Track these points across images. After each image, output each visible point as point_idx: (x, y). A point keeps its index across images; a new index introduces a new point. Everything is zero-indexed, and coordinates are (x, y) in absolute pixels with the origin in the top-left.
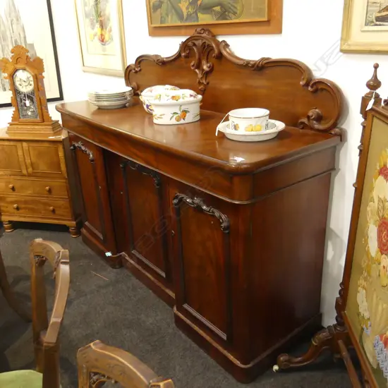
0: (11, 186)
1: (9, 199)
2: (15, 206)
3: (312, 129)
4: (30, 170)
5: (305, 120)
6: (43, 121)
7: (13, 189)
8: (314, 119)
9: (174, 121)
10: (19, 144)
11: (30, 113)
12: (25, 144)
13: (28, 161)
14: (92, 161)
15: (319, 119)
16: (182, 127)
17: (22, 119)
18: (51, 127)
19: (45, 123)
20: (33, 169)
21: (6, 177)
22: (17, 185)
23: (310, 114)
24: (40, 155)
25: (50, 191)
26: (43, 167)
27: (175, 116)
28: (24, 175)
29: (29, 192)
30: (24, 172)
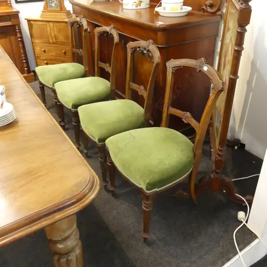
0: (43, 49)
1: (42, 58)
2: (46, 62)
3: (207, 12)
4: (54, 40)
5: (204, 7)
6: (62, 10)
7: (44, 51)
8: (208, 6)
9: (134, 7)
10: (48, 24)
11: (53, 5)
12: (51, 24)
13: (53, 34)
14: (89, 33)
15: (211, 6)
16: (139, 11)
17: (49, 8)
18: (66, 14)
19: (62, 11)
20: (56, 39)
21: (40, 44)
22: (47, 49)
23: (206, 3)
24: (60, 30)
25: (65, 53)
26: (61, 38)
27: (135, 4)
28: (51, 43)
29: (53, 53)
30: (51, 41)
